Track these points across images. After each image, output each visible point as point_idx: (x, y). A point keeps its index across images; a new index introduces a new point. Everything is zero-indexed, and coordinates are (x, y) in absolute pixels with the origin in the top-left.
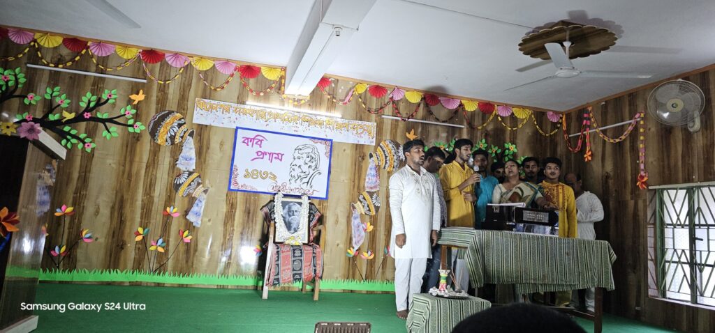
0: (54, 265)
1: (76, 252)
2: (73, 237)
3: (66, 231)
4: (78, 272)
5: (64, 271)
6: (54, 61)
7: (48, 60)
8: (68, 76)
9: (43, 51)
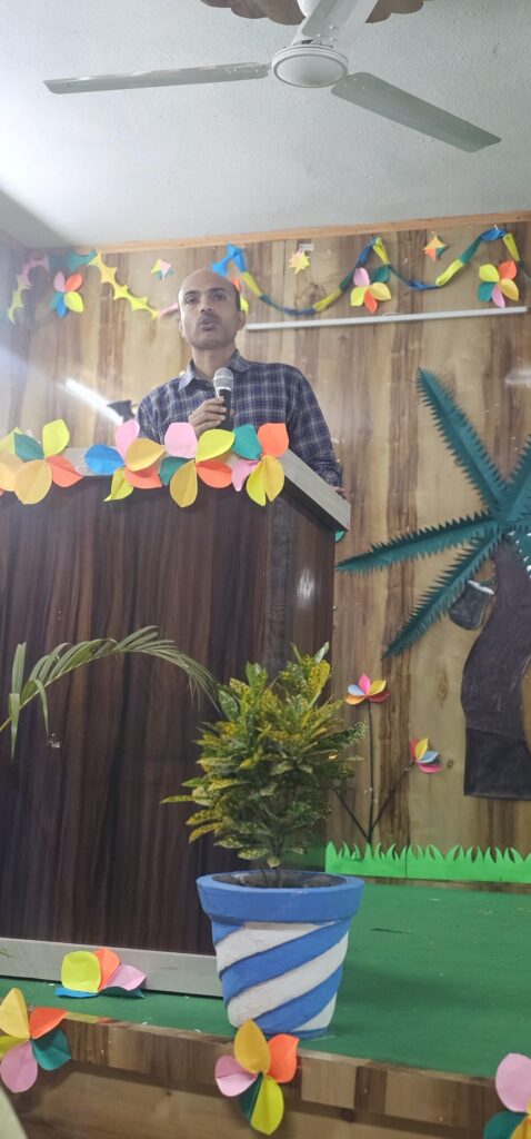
0: (358, 833)
1: (406, 799)
2: (394, 759)
3: (377, 743)
4: (416, 854)
5: (383, 850)
6: (302, 305)
7: (289, 303)
8: (336, 335)
9: (275, 283)
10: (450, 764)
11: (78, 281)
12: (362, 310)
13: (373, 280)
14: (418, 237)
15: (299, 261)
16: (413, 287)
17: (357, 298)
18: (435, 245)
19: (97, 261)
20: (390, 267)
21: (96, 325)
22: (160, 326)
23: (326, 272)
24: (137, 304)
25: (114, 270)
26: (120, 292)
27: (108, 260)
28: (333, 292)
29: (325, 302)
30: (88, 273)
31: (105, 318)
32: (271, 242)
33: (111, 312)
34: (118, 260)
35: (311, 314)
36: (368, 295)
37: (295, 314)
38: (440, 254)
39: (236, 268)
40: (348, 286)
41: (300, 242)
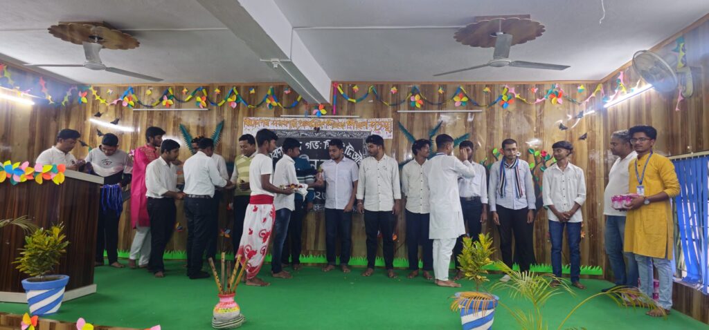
6: (149, 104)
7: (146, 104)
8: (158, 113)
9: (142, 98)
10: (185, 229)
11: (86, 93)
12: (165, 107)
13: (168, 98)
14: (181, 88)
15: (148, 92)
16: (179, 101)
17: (164, 103)
18: (185, 90)
19: (91, 89)
20: (173, 96)
21: (91, 107)
22: (109, 108)
23: (156, 95)
24: (102, 101)
25: (96, 91)
26: (97, 98)
27: (95, 88)
28: (158, 101)
29: (155, 104)
30: (89, 92)
31: (93, 105)
32: (141, 87)
33: (95, 103)
34: (97, 89)
35: (151, 107)
36: (167, 103)
37: (147, 106)
38: (186, 93)
39: (131, 93)
40: (161, 100)
41: (149, 87)
